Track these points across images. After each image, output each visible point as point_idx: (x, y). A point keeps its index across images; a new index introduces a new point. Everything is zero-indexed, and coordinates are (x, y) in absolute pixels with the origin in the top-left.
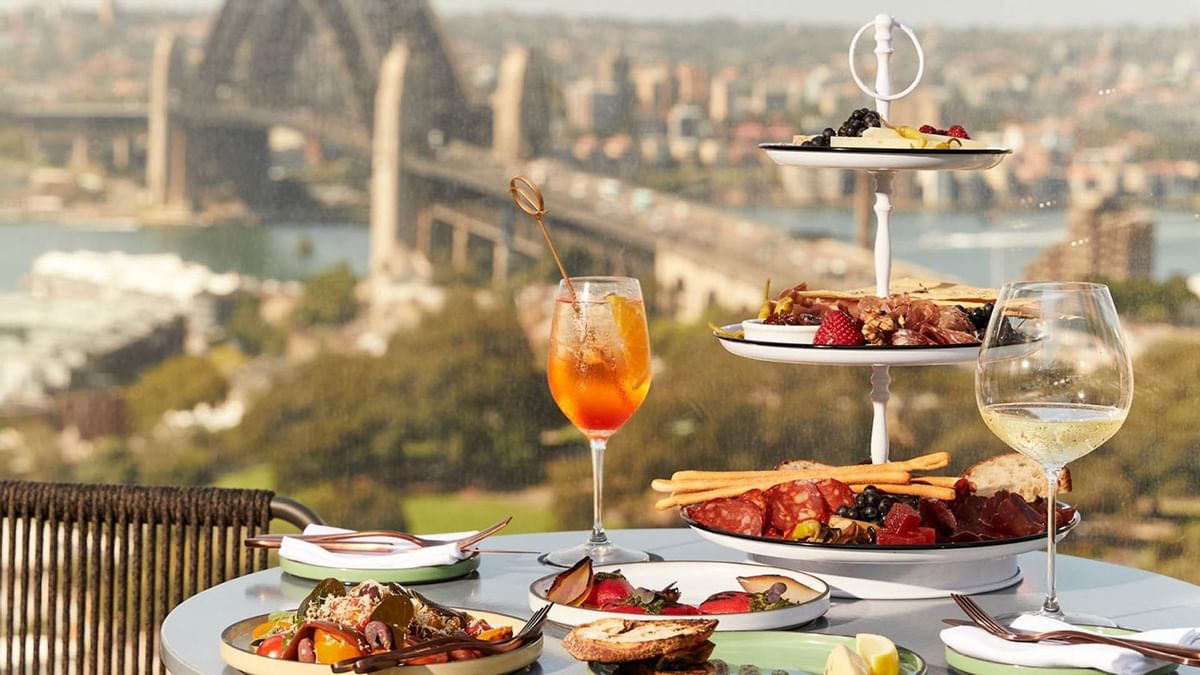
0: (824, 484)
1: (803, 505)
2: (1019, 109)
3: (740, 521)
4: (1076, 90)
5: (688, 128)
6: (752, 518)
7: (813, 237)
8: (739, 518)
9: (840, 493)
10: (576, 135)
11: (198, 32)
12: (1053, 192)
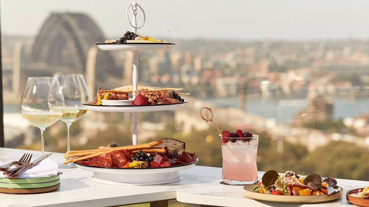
0: (125, 151)
1: (119, 158)
2: (294, 66)
3: (104, 164)
4: (312, 60)
5: (188, 73)
6: (107, 163)
7: (226, 107)
8: (103, 163)
9: (129, 154)
10: (152, 75)
11: (30, 43)
12: (302, 94)
